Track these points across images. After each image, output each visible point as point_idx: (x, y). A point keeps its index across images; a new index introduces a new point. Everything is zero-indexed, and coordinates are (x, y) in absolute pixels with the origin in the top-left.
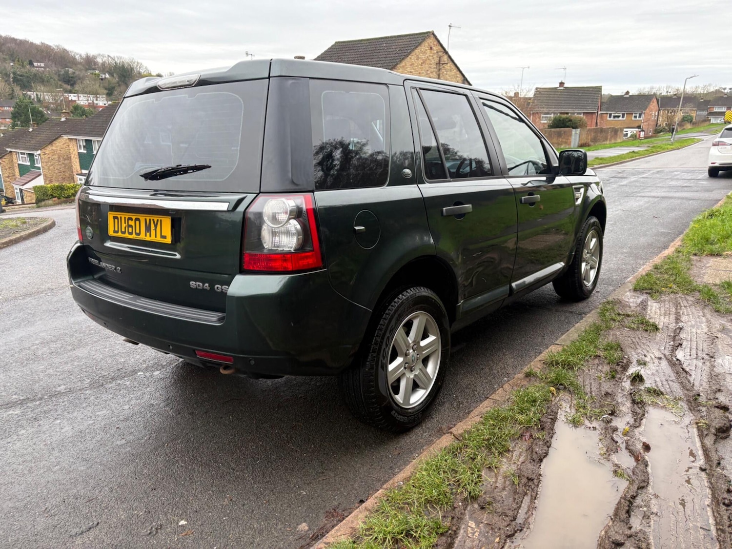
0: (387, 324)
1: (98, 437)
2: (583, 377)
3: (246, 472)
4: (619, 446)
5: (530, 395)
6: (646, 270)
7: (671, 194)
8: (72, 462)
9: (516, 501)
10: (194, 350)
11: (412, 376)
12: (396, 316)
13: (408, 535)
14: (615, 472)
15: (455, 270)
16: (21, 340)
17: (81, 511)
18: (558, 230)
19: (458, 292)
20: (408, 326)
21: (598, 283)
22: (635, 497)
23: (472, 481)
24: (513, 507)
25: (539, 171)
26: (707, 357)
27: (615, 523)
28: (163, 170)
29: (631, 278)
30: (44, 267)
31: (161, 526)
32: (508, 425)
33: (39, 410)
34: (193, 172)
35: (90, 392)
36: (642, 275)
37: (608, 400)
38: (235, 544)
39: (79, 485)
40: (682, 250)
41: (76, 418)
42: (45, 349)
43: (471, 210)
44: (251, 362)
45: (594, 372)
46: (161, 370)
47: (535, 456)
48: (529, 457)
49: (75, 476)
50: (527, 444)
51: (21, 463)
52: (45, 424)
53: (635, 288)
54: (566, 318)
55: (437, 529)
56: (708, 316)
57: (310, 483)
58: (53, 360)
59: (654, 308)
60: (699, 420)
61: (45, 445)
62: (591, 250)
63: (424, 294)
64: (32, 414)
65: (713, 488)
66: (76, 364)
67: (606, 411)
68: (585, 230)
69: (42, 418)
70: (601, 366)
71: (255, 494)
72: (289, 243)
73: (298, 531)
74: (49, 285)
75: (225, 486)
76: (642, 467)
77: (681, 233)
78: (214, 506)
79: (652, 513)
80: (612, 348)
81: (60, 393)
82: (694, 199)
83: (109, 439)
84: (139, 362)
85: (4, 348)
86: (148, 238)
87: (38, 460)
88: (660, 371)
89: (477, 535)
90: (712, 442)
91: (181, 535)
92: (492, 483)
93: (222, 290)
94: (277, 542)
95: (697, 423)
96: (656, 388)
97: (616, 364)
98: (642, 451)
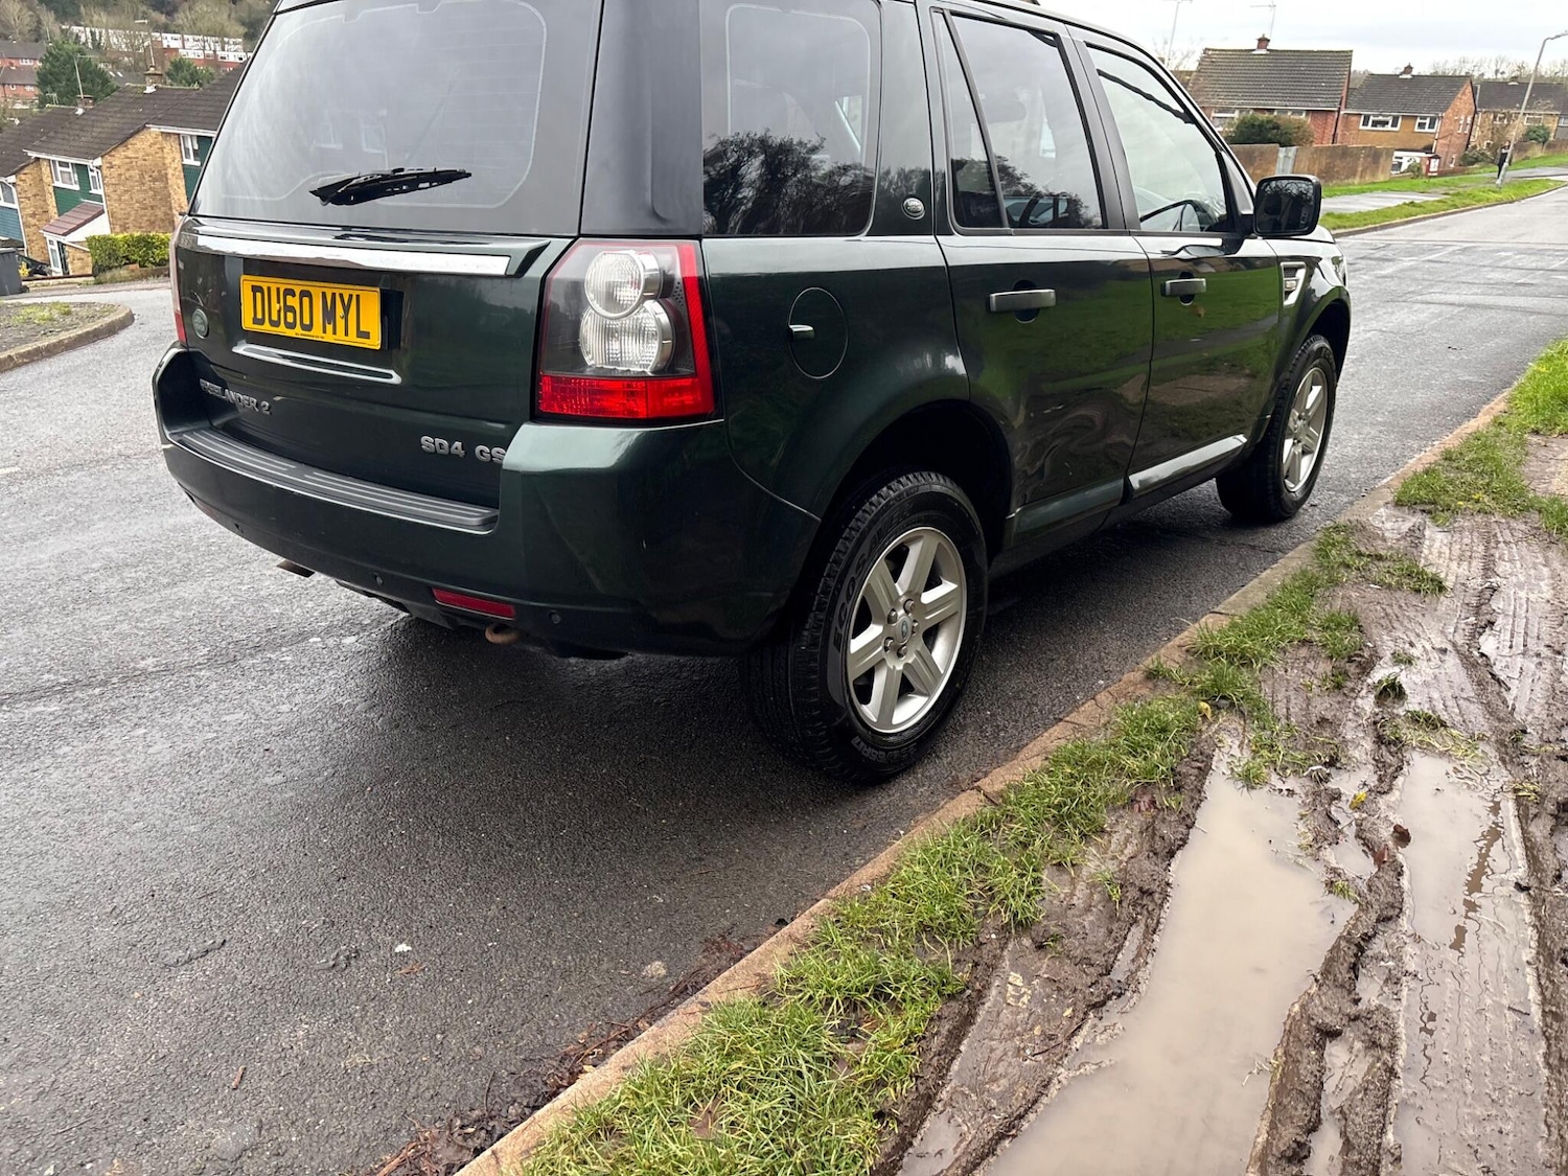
0: (852, 551)
1: (226, 768)
2: (1273, 684)
3: (538, 852)
4: (1341, 831)
5: (1155, 716)
6: (1424, 461)
7: (1490, 300)
8: (171, 815)
9: (1113, 934)
10: (430, 588)
11: (900, 667)
12: (873, 532)
13: (879, 994)
14: (1330, 884)
15: (1009, 438)
16: (61, 559)
17: (190, 915)
18: (1235, 366)
19: (1011, 489)
20: (897, 559)
21: (1316, 487)
22: (1370, 938)
23: (1022, 891)
24: (1106, 948)
25: (1206, 227)
26: (1546, 652)
27: (1324, 989)
28: (362, 180)
29: (1390, 478)
30: (109, 409)
31: (357, 952)
32: (1104, 778)
33: (101, 706)
34: (431, 186)
35: (208, 674)
36: (1415, 473)
37: (1325, 735)
38: (512, 996)
39: (184, 862)
40: (1506, 422)
41: (179, 725)
42: (112, 582)
43: (1053, 303)
44: (553, 617)
45: (1297, 675)
46: (358, 633)
47: (1158, 845)
48: (1146, 846)
49: (177, 845)
50: (1142, 819)
51: (61, 813)
52: (113, 736)
53: (1399, 500)
54: (1241, 558)
55: (940, 986)
56: (1556, 565)
57: (674, 880)
58: (130, 604)
59: (1437, 544)
60: (1521, 784)
61: (111, 779)
62: (1308, 411)
63: (937, 488)
64: (86, 715)
65: (1541, 927)
66: (178, 613)
67: (1319, 757)
68: (1300, 365)
69: (107, 723)
70: (1313, 663)
71: (555, 898)
72: (641, 355)
73: (644, 977)
74: (120, 446)
75: (491, 880)
76: (1389, 876)
77: (1509, 384)
78: (468, 918)
79: (1407, 973)
80: (1339, 625)
81: (144, 671)
82: (1539, 313)
83: (249, 771)
84: (312, 616)
85: (26, 575)
86: (329, 338)
87: (99, 808)
88: (1442, 677)
89: (1026, 1001)
90: (1547, 831)
91: (398, 972)
92: (1062, 896)
93: (492, 457)
94: (599, 996)
95: (1516, 791)
96: (1430, 712)
97: (1346, 659)
98: (1391, 844)
